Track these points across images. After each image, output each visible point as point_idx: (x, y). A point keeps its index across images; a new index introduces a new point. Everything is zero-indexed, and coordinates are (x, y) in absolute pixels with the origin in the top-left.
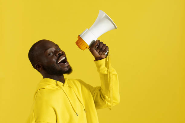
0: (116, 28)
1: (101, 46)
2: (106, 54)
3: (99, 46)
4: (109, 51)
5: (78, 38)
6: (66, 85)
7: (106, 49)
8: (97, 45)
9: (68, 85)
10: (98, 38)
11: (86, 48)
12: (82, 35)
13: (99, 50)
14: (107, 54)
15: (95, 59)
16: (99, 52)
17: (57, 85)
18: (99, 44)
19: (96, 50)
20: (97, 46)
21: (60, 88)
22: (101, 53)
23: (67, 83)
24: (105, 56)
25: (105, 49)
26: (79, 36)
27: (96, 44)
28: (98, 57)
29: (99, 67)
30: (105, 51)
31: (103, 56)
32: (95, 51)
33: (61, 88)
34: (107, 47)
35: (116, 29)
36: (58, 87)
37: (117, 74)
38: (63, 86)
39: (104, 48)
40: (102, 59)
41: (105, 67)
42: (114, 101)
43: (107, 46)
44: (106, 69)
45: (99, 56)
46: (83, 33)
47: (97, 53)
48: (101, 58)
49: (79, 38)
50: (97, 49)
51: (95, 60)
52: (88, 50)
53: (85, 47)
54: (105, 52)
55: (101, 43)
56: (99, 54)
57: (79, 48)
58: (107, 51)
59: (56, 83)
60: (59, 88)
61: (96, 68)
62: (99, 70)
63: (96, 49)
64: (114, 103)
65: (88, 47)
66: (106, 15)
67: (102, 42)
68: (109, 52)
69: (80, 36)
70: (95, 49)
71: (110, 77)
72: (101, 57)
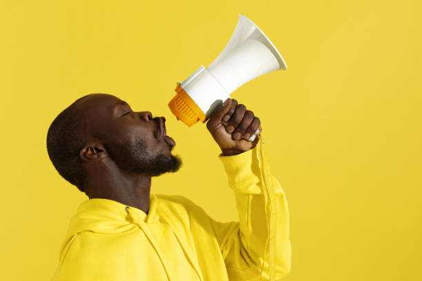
0: (282, 66)
1: (240, 116)
2: (253, 138)
3: (233, 117)
4: (261, 130)
5: (176, 90)
6: (154, 218)
7: (253, 125)
8: (227, 114)
9: (158, 218)
10: (231, 95)
11: (198, 120)
12: (186, 84)
13: (233, 129)
14: (257, 140)
15: (221, 152)
16: (232, 134)
17: (129, 219)
18: (233, 111)
19: (225, 127)
20: (228, 117)
21: (138, 228)
22: (239, 135)
23: (157, 211)
24: (250, 145)
25: (250, 127)
26: (179, 85)
27: (226, 111)
28: (230, 147)
29: (232, 173)
30: (251, 130)
31: (244, 145)
32: (223, 130)
33: (140, 228)
34: (256, 120)
35: (282, 71)
36: (132, 225)
37: (283, 192)
38: (146, 221)
39: (248, 122)
40: (242, 151)
41: (251, 172)
42: (277, 268)
43: (256, 115)
44: (256, 180)
45: (233, 143)
46: (190, 77)
47: (229, 136)
48: (237, 151)
49: (179, 93)
50: (229, 125)
51: (221, 155)
52: (202, 127)
53: (196, 117)
54: (249, 135)
55: (239, 107)
56: (233, 139)
57: (178, 119)
58: (254, 131)
59: (126, 214)
60: (132, 228)
61: (226, 177)
62: (232, 183)
63: (226, 124)
64: (277, 274)
65: (203, 118)
66: (257, 31)
67: (241, 105)
68: (261, 135)
69: (183, 87)
70: (223, 125)
71: (269, 203)
72: (237, 146)
